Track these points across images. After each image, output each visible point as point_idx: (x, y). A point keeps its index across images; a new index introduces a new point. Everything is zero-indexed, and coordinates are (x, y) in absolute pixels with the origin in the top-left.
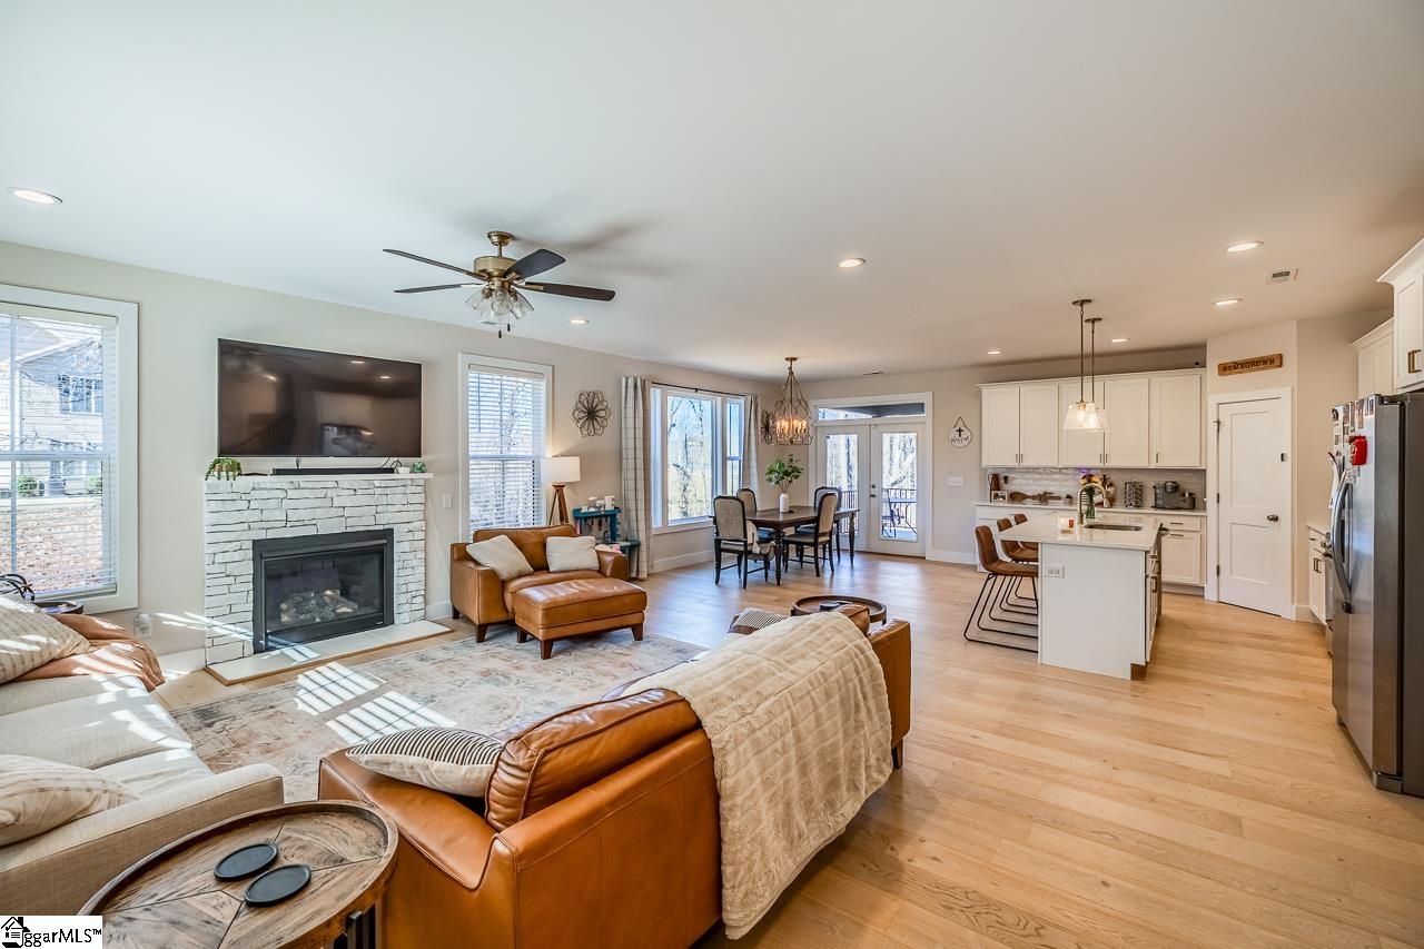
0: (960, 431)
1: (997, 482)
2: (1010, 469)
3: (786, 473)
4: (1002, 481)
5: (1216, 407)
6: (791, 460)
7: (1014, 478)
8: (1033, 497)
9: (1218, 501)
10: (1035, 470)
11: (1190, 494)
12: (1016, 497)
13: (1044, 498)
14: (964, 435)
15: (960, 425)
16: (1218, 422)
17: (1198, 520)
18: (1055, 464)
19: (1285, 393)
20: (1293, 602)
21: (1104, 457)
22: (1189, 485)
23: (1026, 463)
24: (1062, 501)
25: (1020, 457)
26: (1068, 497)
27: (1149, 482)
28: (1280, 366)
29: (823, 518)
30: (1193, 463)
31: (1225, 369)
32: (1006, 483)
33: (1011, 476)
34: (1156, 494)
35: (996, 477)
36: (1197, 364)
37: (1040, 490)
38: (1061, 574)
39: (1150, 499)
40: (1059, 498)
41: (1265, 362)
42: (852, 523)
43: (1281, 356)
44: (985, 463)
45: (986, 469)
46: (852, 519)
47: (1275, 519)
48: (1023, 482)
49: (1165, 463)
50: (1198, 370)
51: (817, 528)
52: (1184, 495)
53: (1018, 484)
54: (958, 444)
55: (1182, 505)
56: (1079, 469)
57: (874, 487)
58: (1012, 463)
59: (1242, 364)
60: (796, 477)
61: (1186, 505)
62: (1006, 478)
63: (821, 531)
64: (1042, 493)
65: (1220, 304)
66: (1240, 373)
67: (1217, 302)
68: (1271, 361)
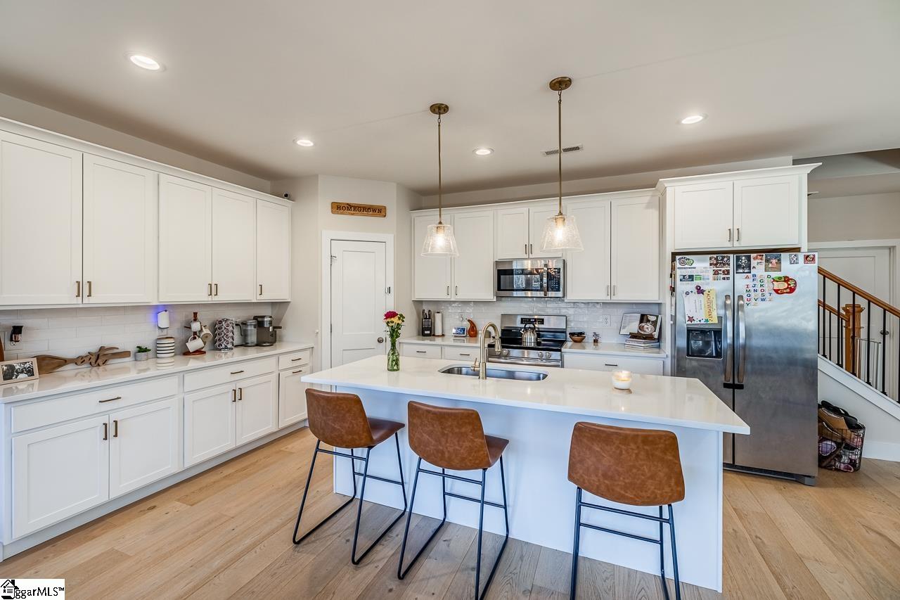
5: (329, 241)
7: (33, 331)
8: (80, 360)
9: (331, 332)
12: (46, 365)
13: (100, 358)
16: (331, 257)
17: (309, 353)
19: (389, 239)
24: (129, 360)
25: (83, 287)
26: (141, 350)
28: (385, 216)
31: (338, 208)
32: (16, 341)
36: (286, 195)
37: (91, 347)
40: (127, 354)
41: (374, 211)
43: (385, 208)
47: (381, 341)
50: (287, 201)
59: (355, 207)
62: (16, 330)
64: (94, 349)
65: (478, 152)
66: (352, 214)
67: (478, 149)
68: (378, 211)
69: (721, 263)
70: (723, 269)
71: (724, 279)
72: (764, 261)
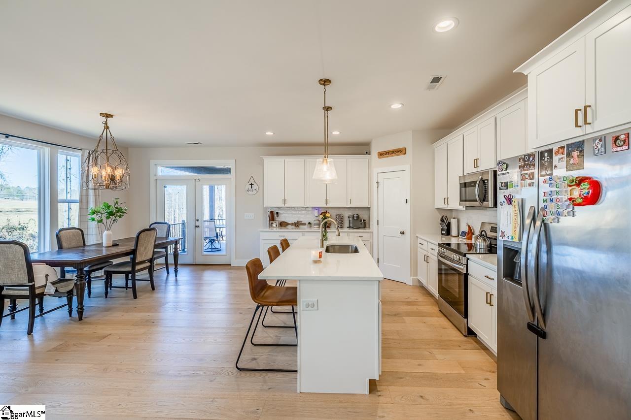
0: (252, 184)
1: (273, 216)
2: (279, 208)
3: (111, 214)
4: (276, 216)
5: (377, 174)
6: (117, 203)
7: (282, 214)
8: (292, 224)
9: (378, 224)
10: (293, 208)
11: (364, 220)
12: (283, 224)
13: (297, 224)
14: (255, 187)
15: (252, 181)
16: (378, 183)
17: (369, 234)
18: (302, 205)
19: (407, 167)
20: (411, 276)
21: (327, 201)
22: (363, 215)
23: (288, 205)
24: (306, 226)
25: (285, 201)
26: (309, 223)
27: (346, 214)
28: (405, 154)
29: (141, 249)
30: (365, 204)
31: (381, 155)
32: (278, 216)
33: (280, 212)
34: (349, 220)
35: (272, 213)
36: (367, 153)
37: (295, 220)
38: (316, 307)
39: (346, 224)
40: (305, 224)
41: (398, 152)
42: (176, 249)
43: (405, 149)
44: (266, 204)
45: (266, 208)
46: (176, 245)
47: (403, 233)
48: (287, 215)
49: (354, 205)
50: (367, 156)
51: (134, 259)
52: (361, 220)
53: (284, 217)
54: (250, 193)
55: (361, 226)
56: (315, 208)
57: (198, 220)
58: (280, 204)
59: (388, 152)
60: (120, 217)
61: (362, 226)
62: (277, 213)
63: (138, 260)
64: (296, 222)
65: (393, 107)
66: (387, 157)
67: (392, 104)
68: (401, 151)
69: (527, 164)
70: (529, 172)
71: (530, 185)
72: (565, 156)
